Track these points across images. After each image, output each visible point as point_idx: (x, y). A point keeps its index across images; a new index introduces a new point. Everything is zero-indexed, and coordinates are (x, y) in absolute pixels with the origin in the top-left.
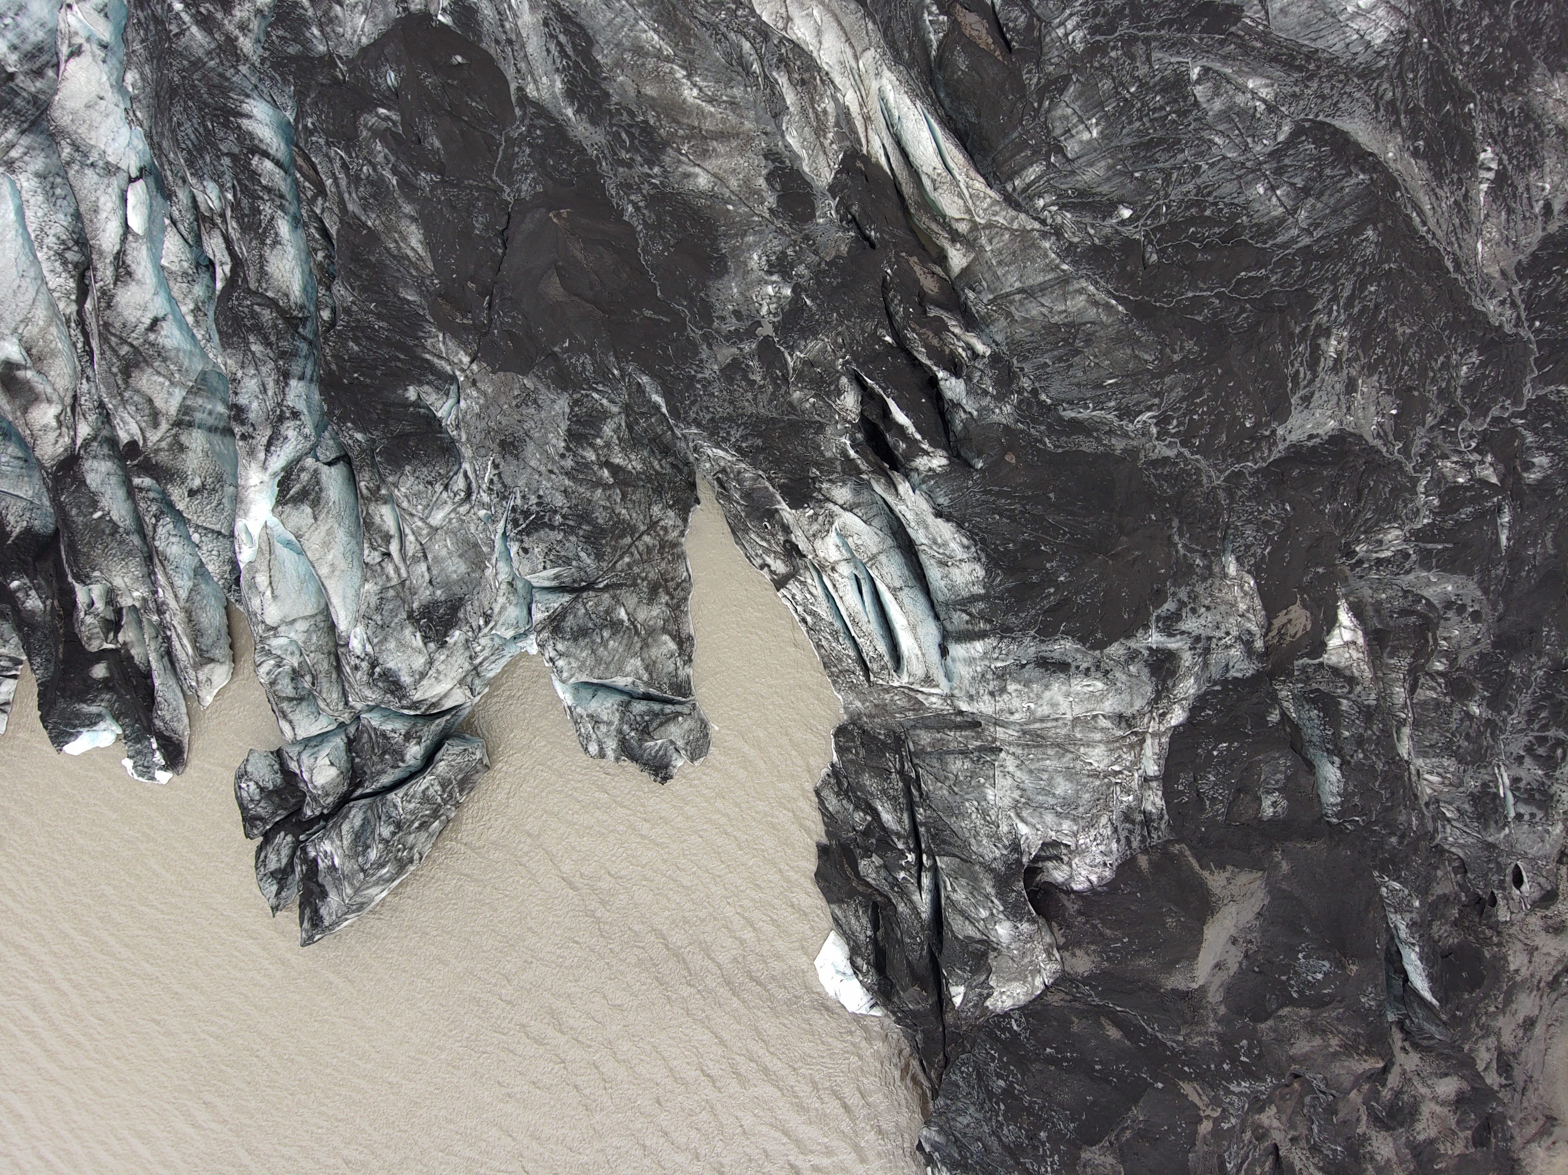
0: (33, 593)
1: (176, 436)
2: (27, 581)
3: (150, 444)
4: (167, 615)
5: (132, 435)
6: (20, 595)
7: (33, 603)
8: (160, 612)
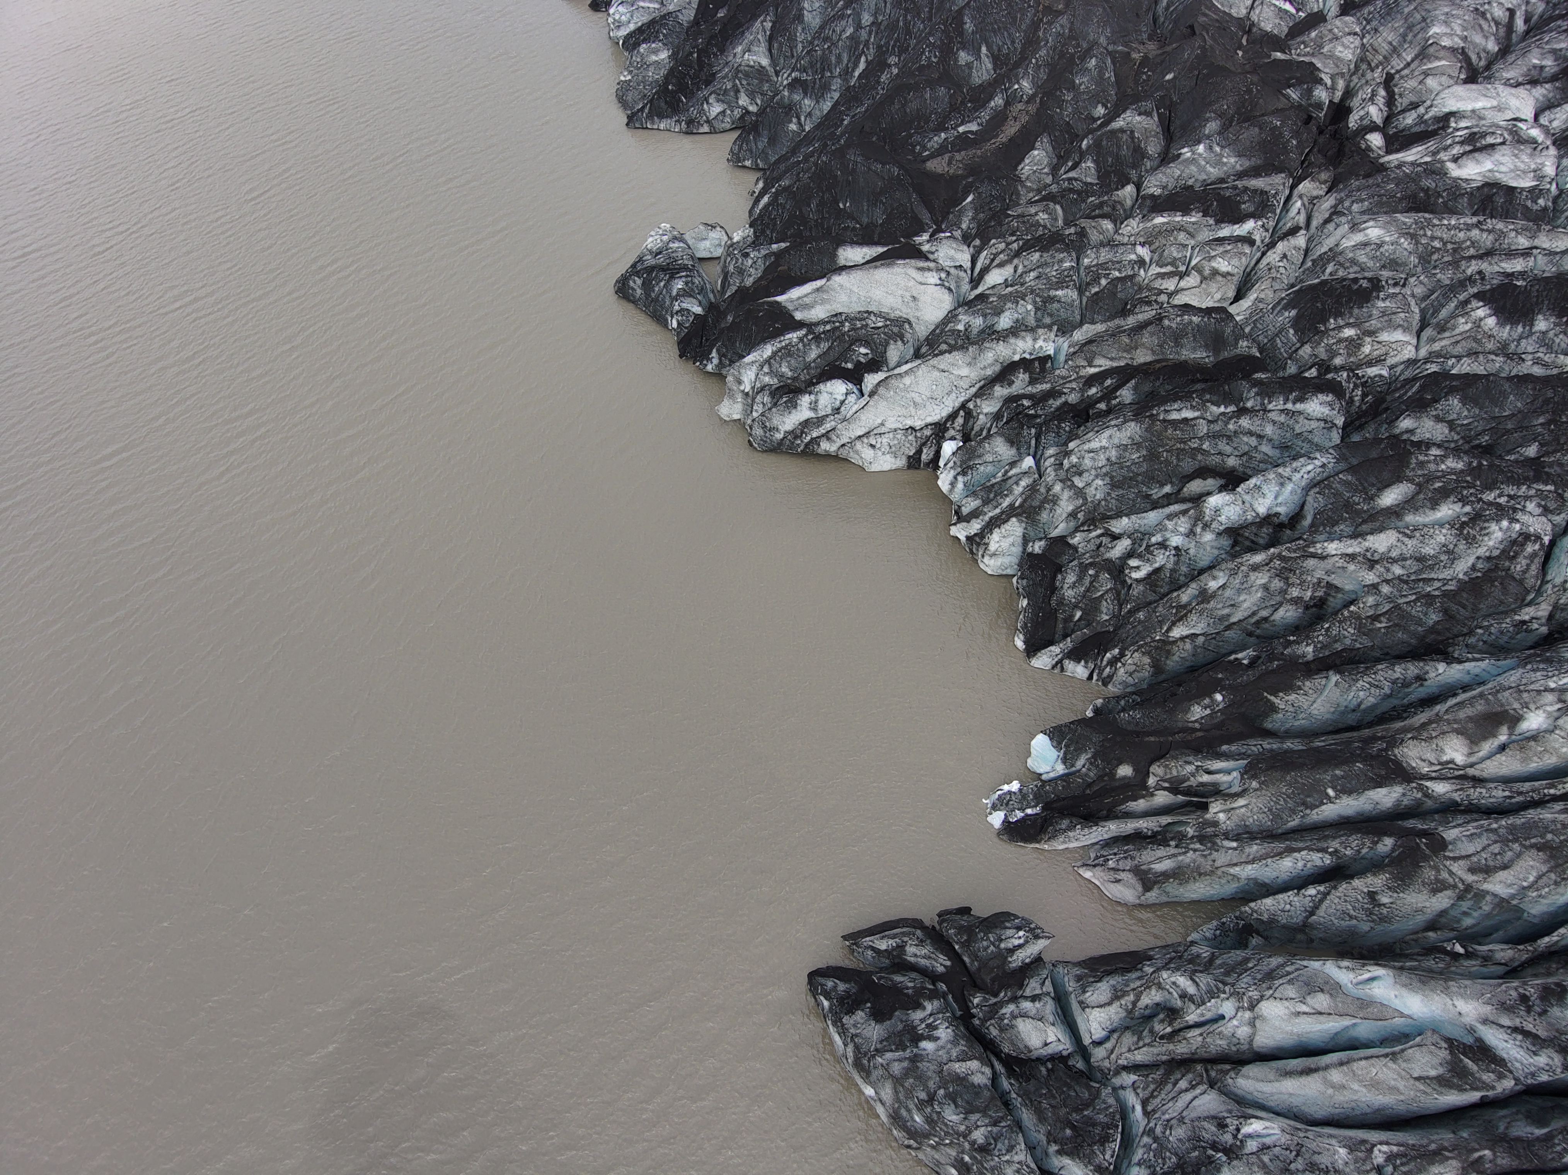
0: (1208, 712)
1: (1455, 887)
2: (1221, 707)
3: (1448, 863)
4: (1198, 846)
5: (1454, 842)
6: (1207, 701)
7: (1197, 712)
8: (1201, 839)
